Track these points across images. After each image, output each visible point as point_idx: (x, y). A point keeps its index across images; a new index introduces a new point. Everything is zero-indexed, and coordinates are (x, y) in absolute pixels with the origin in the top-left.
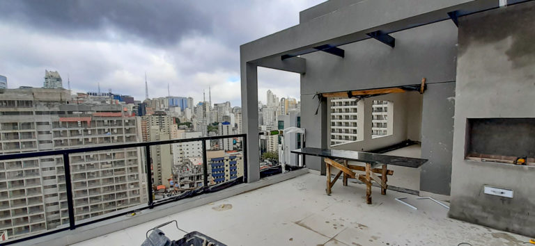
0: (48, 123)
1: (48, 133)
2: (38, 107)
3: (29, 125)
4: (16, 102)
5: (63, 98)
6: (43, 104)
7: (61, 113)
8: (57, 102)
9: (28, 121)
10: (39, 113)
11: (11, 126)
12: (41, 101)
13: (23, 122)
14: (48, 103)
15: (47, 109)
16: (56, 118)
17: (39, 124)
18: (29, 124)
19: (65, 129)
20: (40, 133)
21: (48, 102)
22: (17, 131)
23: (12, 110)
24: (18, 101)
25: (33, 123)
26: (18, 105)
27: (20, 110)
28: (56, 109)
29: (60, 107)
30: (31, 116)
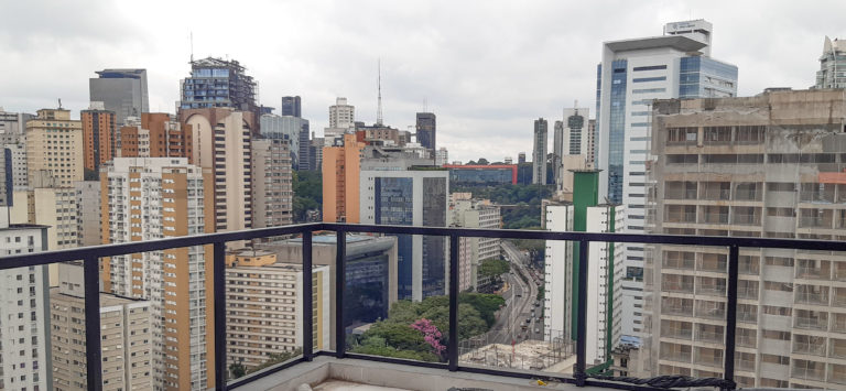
0: (791, 187)
1: (790, 212)
2: (777, 141)
3: (751, 189)
4: (733, 130)
5: (834, 116)
6: (786, 133)
7: (824, 159)
8: (820, 127)
9: (750, 179)
10: (776, 158)
11: (718, 191)
12: (784, 127)
13: (741, 180)
14: (801, 131)
15: (793, 149)
16: (811, 172)
17: (772, 186)
18: (752, 186)
19: (829, 206)
20: (772, 211)
21: (800, 127)
22: (727, 203)
23: (723, 150)
24: (737, 128)
25: (761, 183)
26: (736, 139)
27: (740, 149)
28: (815, 147)
29: (824, 141)
30: (757, 167)
